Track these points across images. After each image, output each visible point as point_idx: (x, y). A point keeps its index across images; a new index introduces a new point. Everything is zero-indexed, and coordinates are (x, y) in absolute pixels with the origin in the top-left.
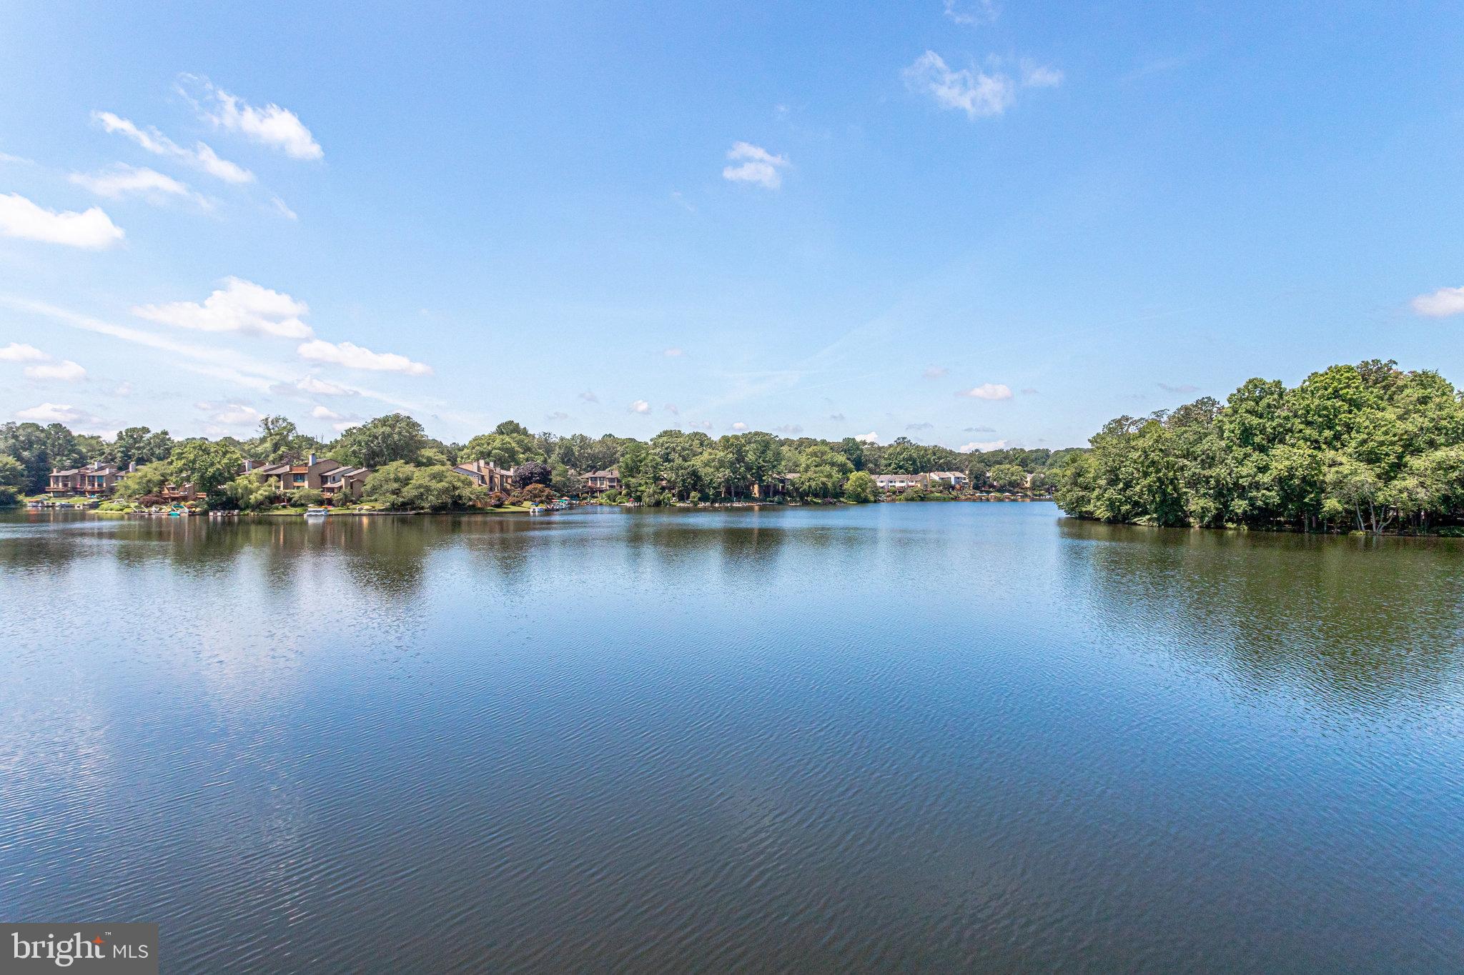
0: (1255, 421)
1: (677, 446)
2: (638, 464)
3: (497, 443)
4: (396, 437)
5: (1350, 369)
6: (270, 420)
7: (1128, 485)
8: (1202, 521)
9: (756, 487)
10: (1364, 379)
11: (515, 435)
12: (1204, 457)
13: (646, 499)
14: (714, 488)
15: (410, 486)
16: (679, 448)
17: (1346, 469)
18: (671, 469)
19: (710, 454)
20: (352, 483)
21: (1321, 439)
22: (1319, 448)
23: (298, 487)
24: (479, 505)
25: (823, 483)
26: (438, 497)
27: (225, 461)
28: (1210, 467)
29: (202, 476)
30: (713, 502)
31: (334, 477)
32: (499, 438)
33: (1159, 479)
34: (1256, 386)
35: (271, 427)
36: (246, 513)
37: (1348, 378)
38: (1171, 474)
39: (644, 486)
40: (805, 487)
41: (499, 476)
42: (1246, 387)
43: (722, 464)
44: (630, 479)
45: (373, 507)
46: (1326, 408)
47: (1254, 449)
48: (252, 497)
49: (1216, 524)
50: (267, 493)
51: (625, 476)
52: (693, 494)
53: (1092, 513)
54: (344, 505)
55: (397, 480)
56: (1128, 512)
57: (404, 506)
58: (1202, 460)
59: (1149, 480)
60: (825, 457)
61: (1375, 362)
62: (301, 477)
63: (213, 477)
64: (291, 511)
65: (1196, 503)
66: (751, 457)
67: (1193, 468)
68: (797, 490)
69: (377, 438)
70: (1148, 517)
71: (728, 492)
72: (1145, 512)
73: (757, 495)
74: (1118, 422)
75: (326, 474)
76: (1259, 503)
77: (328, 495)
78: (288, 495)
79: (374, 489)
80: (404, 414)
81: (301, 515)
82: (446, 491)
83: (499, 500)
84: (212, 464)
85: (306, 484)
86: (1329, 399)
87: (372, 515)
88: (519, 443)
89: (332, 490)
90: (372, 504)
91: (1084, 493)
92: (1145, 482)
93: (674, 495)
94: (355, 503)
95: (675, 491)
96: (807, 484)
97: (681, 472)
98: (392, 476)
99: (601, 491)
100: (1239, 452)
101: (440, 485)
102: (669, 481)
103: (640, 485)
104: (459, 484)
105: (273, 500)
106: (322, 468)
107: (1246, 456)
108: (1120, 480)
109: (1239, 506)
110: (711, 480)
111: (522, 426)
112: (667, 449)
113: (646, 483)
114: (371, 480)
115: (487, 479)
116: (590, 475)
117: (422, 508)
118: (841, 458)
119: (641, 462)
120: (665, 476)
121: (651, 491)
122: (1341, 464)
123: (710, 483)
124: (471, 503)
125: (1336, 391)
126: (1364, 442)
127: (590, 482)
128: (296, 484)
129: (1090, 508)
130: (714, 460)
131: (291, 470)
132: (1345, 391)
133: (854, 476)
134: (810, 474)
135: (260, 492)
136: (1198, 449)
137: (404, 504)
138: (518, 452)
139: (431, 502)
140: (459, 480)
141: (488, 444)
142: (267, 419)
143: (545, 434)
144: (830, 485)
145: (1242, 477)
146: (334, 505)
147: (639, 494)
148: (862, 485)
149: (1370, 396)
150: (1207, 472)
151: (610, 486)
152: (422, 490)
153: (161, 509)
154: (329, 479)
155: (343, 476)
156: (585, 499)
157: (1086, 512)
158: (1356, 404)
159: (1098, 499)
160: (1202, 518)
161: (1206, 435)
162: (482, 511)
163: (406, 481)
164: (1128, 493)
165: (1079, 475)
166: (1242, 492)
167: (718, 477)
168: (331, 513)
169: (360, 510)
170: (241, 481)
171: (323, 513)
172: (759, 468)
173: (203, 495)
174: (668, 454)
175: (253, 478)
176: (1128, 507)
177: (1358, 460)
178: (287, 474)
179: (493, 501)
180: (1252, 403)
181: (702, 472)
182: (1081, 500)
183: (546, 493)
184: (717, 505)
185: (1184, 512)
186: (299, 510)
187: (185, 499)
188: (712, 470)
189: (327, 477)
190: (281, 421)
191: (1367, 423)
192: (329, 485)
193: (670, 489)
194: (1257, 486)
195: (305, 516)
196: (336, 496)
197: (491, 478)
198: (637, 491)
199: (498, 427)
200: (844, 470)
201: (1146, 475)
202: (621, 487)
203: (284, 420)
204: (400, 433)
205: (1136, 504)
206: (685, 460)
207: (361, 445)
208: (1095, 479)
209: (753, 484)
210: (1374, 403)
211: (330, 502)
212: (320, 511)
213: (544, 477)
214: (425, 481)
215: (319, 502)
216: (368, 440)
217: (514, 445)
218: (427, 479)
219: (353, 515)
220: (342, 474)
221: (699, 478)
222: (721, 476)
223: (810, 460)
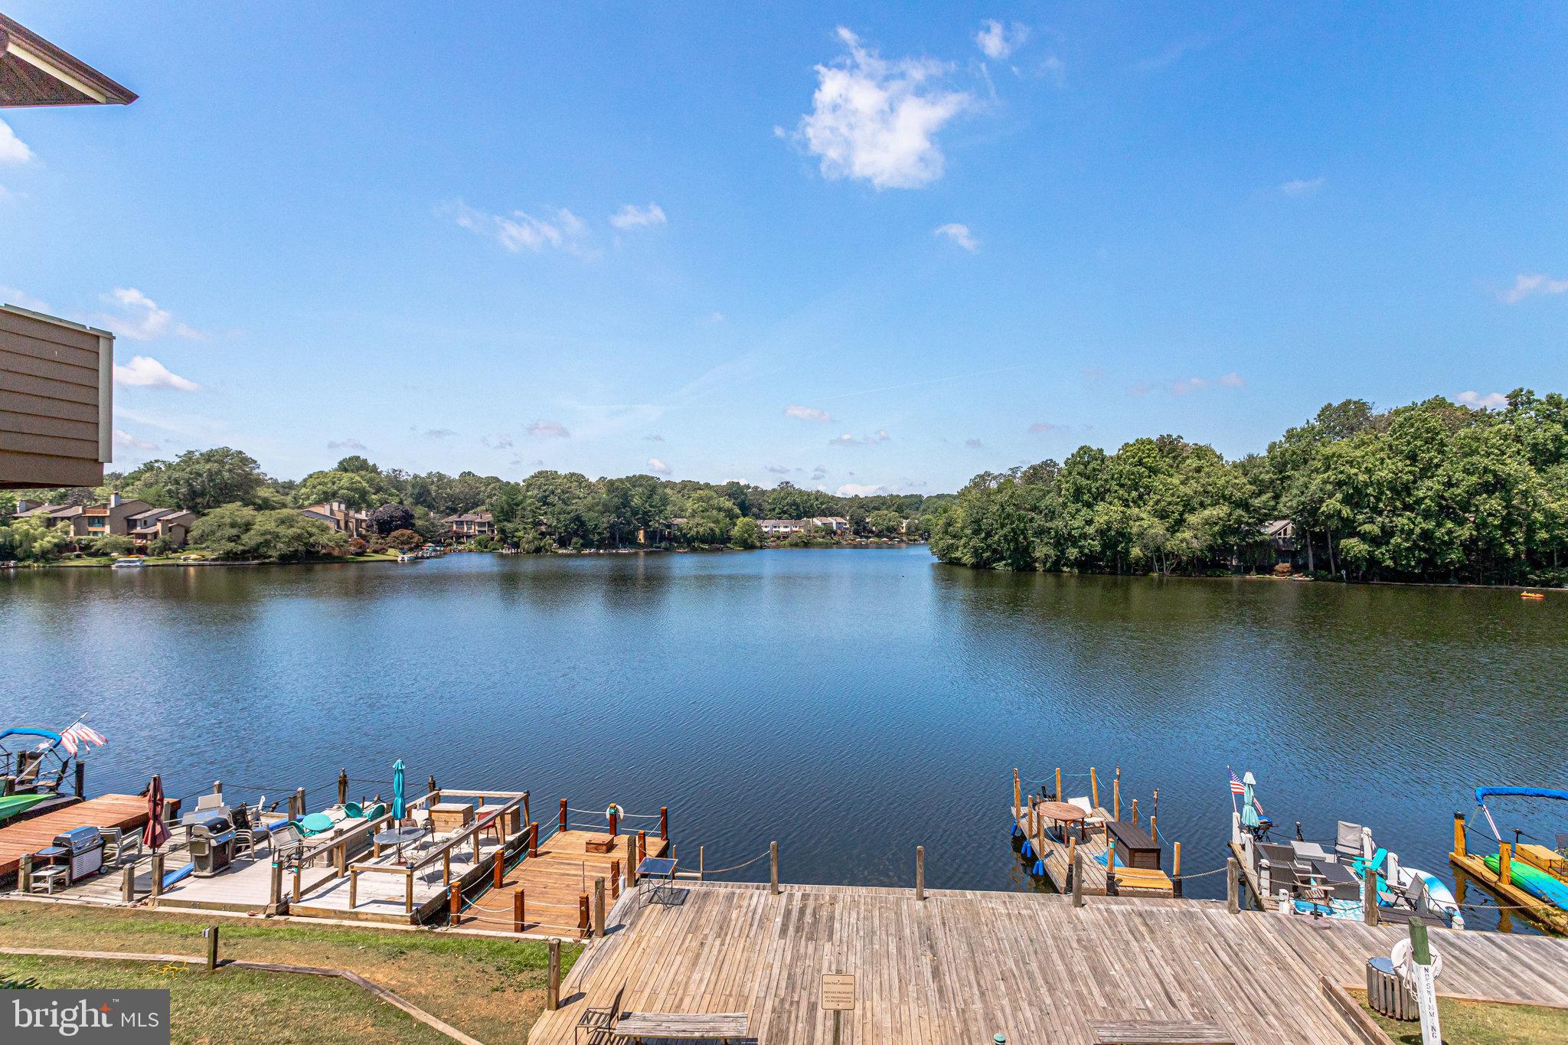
0: (1085, 482)
1: (556, 488)
2: (515, 507)
3: (345, 482)
4: (226, 475)
5: (1150, 442)
7: (989, 535)
8: (1045, 566)
9: (642, 532)
10: (1160, 450)
11: (363, 473)
12: (1047, 511)
13: (524, 546)
14: (599, 534)
15: (252, 532)
16: (559, 491)
17: (1145, 523)
18: (552, 513)
19: (594, 498)
20: (170, 528)
21: (1130, 499)
22: (1127, 506)
23: (95, 533)
24: (336, 553)
25: (712, 529)
26: (288, 544)
28: (1051, 520)
30: (599, 548)
31: (145, 522)
32: (346, 476)
33: (1013, 529)
34: (1085, 453)
36: (26, 564)
37: (1149, 449)
38: (1022, 525)
39: (522, 532)
40: (693, 533)
41: (354, 521)
42: (1078, 452)
43: (606, 508)
44: (505, 523)
45: (203, 556)
46: (1133, 474)
47: (1083, 506)
48: (35, 545)
49: (1055, 569)
50: (55, 540)
51: (499, 521)
52: (575, 540)
53: (960, 559)
54: (162, 553)
55: (233, 525)
56: (988, 558)
57: (244, 555)
58: (1046, 514)
59: (1006, 530)
60: (711, 502)
61: (1169, 436)
62: (101, 521)
64: (91, 561)
65: (1042, 550)
66: (636, 501)
67: (1039, 520)
68: (685, 535)
69: (200, 476)
70: (1004, 562)
71: (612, 537)
72: (1002, 558)
73: (643, 541)
74: (981, 477)
75: (134, 518)
76: (1086, 551)
77: (139, 542)
78: (83, 542)
79: (202, 538)
80: (234, 447)
81: (107, 566)
82: (298, 538)
83: (360, 548)
85: (107, 529)
86: (1135, 466)
87: (203, 565)
88: (370, 481)
89: (144, 536)
90: (201, 553)
91: (953, 541)
92: (1001, 532)
93: (555, 541)
94: (175, 551)
95: (556, 537)
96: (695, 530)
97: (562, 517)
98: (228, 520)
99: (469, 537)
100: (1072, 508)
101: (291, 532)
102: (550, 526)
103: (517, 530)
104: (314, 530)
105: (63, 548)
106: (127, 512)
107: (1078, 511)
108: (982, 530)
109: (1073, 553)
110: (596, 525)
111: (371, 463)
112: (545, 491)
113: (525, 528)
115: (342, 524)
116: (454, 518)
117: (270, 557)
118: (729, 504)
119: (517, 505)
120: (545, 521)
121: (531, 536)
122: (1142, 519)
123: (594, 529)
124: (326, 551)
125: (1140, 460)
126: (1158, 502)
127: (455, 526)
128: (92, 529)
129: (958, 554)
130: (598, 504)
131: (83, 512)
132: (1146, 460)
133: (741, 521)
134: (698, 520)
135: (46, 539)
136: (1042, 505)
137: (244, 552)
138: (369, 492)
139: (280, 550)
140: (313, 525)
141: (334, 483)
143: (395, 471)
144: (717, 530)
145: (1074, 529)
146: (146, 554)
147: (515, 539)
148: (748, 530)
149: (1163, 464)
150: (1048, 525)
151: (479, 531)
152: (269, 537)
154: (138, 523)
155: (158, 520)
156: (450, 544)
157: (955, 558)
158: (1153, 471)
159: (965, 547)
160: (1045, 564)
161: (1049, 492)
162: (341, 560)
163: (247, 527)
164: (989, 541)
165: (949, 524)
166: (1074, 541)
167: (603, 523)
168: (147, 563)
169: (185, 560)
170: (18, 525)
171: (138, 564)
172: (645, 513)
174: (546, 497)
175: (35, 521)
176: (989, 554)
177: (1154, 516)
178: (77, 517)
179: (353, 549)
180: (1082, 467)
181: (585, 517)
182: (952, 548)
183: (416, 540)
184: (601, 551)
185: (1031, 557)
186: (103, 560)
188: (596, 514)
189: (136, 520)
191: (1161, 487)
192: (138, 530)
193: (551, 535)
194: (1084, 536)
195: (114, 567)
196: (149, 544)
197: (346, 523)
198: (514, 536)
199: (341, 463)
200: (732, 516)
201: (1003, 526)
202: (493, 532)
204: (230, 471)
205: (995, 551)
206: (565, 502)
207: (178, 484)
208: (962, 529)
209: (639, 529)
210: (1166, 470)
211: (142, 550)
212: (131, 561)
213: (407, 520)
214: (271, 526)
215: (129, 551)
216: (189, 478)
217: (365, 484)
218: (273, 524)
219: (178, 565)
220: (155, 517)
221: (582, 524)
222: (606, 520)
223: (697, 505)
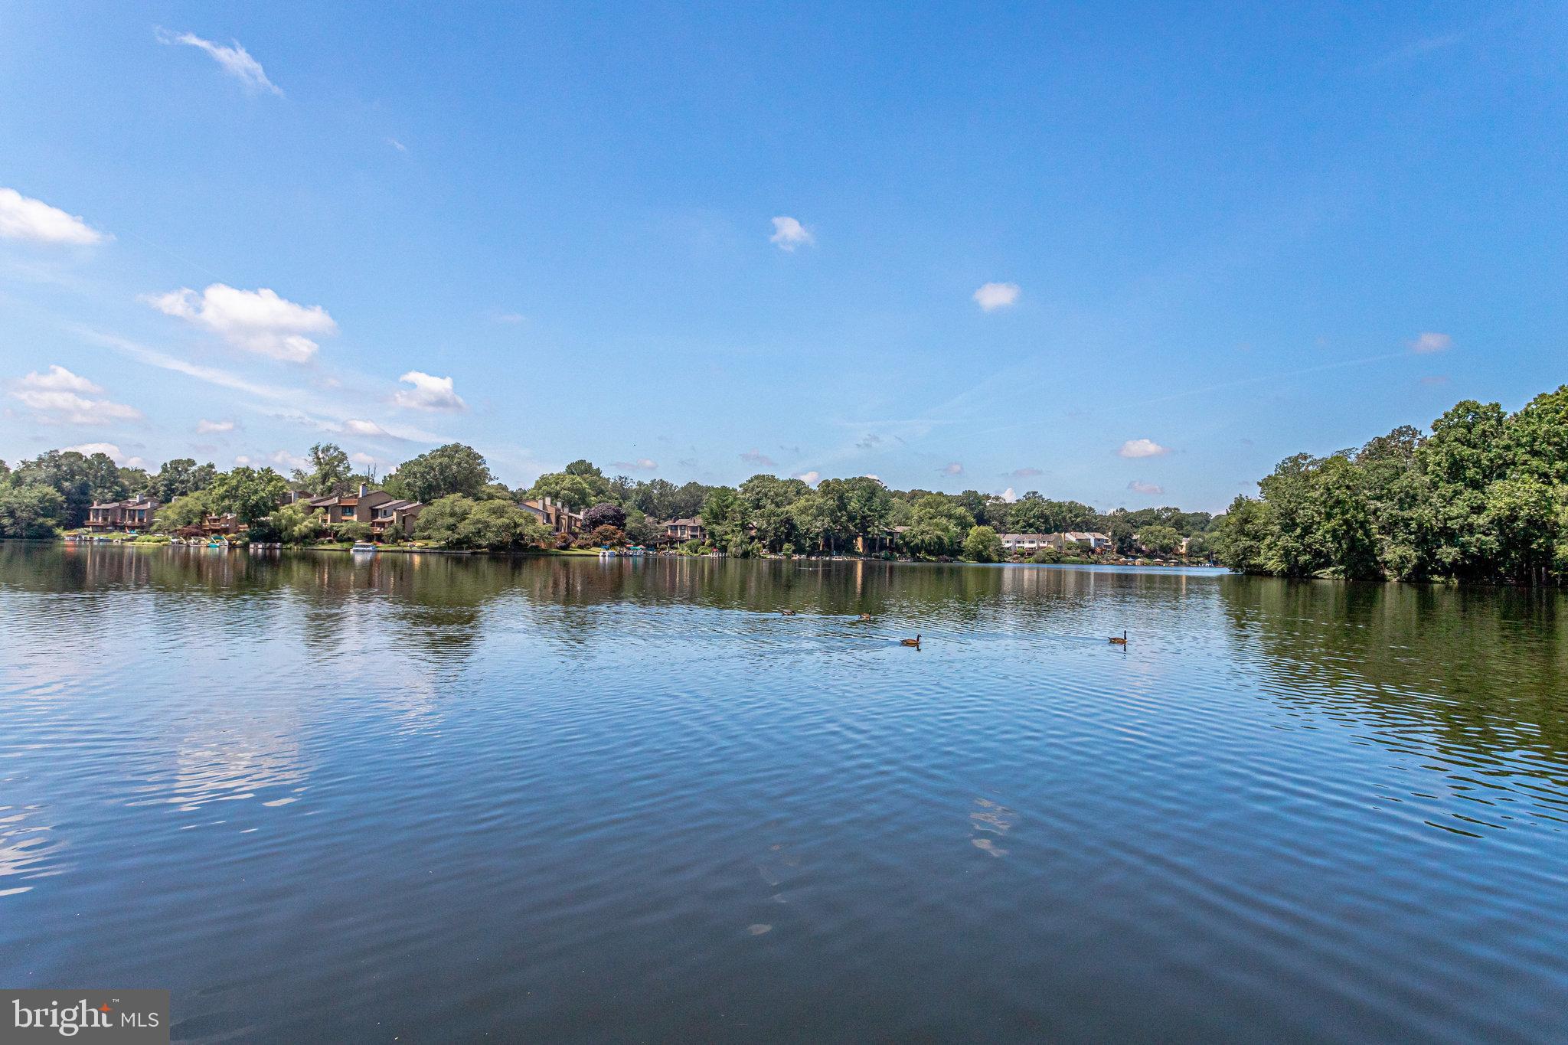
0: (1467, 451)
1: (769, 491)
2: (725, 509)
3: (567, 483)
4: (454, 467)
6: (320, 448)
7: (1307, 530)
8: (1400, 574)
9: (860, 539)
11: (587, 475)
12: (1402, 495)
13: (732, 549)
14: (811, 539)
15: (467, 521)
16: (772, 493)
18: (762, 516)
19: (808, 500)
20: (404, 518)
23: (346, 521)
24: (543, 546)
25: (939, 537)
26: (497, 534)
27: (270, 488)
28: (1410, 507)
29: (243, 505)
30: (810, 555)
31: (385, 511)
32: (569, 477)
33: (1346, 522)
34: (1468, 410)
35: (321, 456)
36: (289, 546)
38: (1362, 515)
39: (731, 535)
40: (918, 541)
41: (566, 517)
42: (1456, 410)
43: (821, 512)
44: (714, 526)
45: (426, 545)
47: (1466, 486)
48: (296, 528)
49: (1418, 578)
50: (312, 525)
51: (709, 523)
52: (786, 546)
53: (1261, 566)
54: (394, 541)
55: (453, 514)
56: (1306, 564)
57: (459, 544)
58: (1400, 500)
59: (1333, 523)
60: (940, 509)
62: (349, 510)
63: (257, 505)
64: (338, 546)
65: (1392, 552)
66: (854, 505)
67: (1387, 509)
68: (907, 544)
69: (434, 470)
70: (1332, 569)
71: (827, 544)
72: (1328, 564)
73: (861, 550)
74: (1295, 460)
75: (377, 507)
76: (1474, 550)
77: (378, 530)
78: (335, 528)
79: (429, 524)
80: (464, 443)
81: (348, 550)
82: (507, 527)
83: (565, 542)
84: (256, 492)
85: (355, 518)
87: (424, 553)
88: (592, 484)
89: (382, 525)
90: (426, 541)
91: (1252, 543)
92: (1328, 526)
93: (764, 547)
94: (406, 540)
95: (767, 542)
96: (920, 537)
97: (773, 519)
98: (448, 510)
99: (682, 542)
100: (1445, 489)
101: (500, 521)
102: (759, 530)
103: (726, 533)
104: (522, 521)
105: (319, 533)
106: (373, 501)
107: (1456, 493)
108: (1297, 525)
109: (1448, 553)
110: (808, 530)
111: (595, 467)
112: (757, 494)
113: (733, 531)
114: (424, 513)
115: (553, 518)
116: (670, 523)
117: (480, 546)
118: (961, 510)
119: (727, 507)
120: (755, 523)
121: (738, 540)
123: (806, 533)
124: (534, 544)
127: (669, 531)
128: (344, 518)
129: (1260, 560)
130: (811, 507)
131: (340, 501)
133: (974, 531)
134: (923, 526)
135: (305, 523)
136: (1395, 487)
137: (459, 542)
138: (589, 493)
139: (489, 539)
140: (521, 516)
141: (557, 484)
142: (317, 448)
143: (621, 478)
144: (946, 540)
145: (1451, 519)
146: (383, 542)
147: (724, 543)
148: (985, 541)
150: (1407, 514)
151: (692, 536)
152: (480, 526)
153: (199, 541)
154: (380, 513)
155: (395, 510)
156: (663, 549)
157: (1255, 566)
159: (1270, 549)
160: (1399, 569)
161: (1404, 470)
162: (546, 554)
163: (463, 516)
164: (1308, 540)
165: (1246, 521)
166: (1450, 536)
167: (816, 527)
168: (380, 549)
169: (411, 547)
170: (285, 511)
171: (371, 548)
172: (864, 518)
173: (244, 527)
174: (759, 500)
175: (298, 507)
176: (1307, 557)
178: (335, 506)
179: (559, 543)
180: (1464, 431)
181: (797, 520)
182: (1249, 551)
183: (617, 536)
184: (813, 558)
185: (1377, 563)
186: (345, 545)
187: (226, 531)
188: (809, 518)
189: (377, 510)
190: (332, 451)
192: (379, 519)
193: (761, 539)
194: (1471, 529)
195: (352, 552)
196: (387, 532)
197: (558, 518)
198: (722, 540)
199: (568, 467)
200: (965, 525)
201: (1329, 517)
202: (704, 536)
203: (336, 449)
204: (459, 464)
205: (1318, 554)
206: (778, 506)
207: (416, 478)
208: (1266, 524)
209: (856, 537)
211: (379, 538)
212: (368, 546)
213: (619, 519)
214: (484, 516)
215: (369, 538)
216: (425, 472)
217: (585, 485)
218: (486, 514)
219: (404, 552)
220: (394, 507)
221: (793, 527)
222: (819, 525)
223: (924, 511)
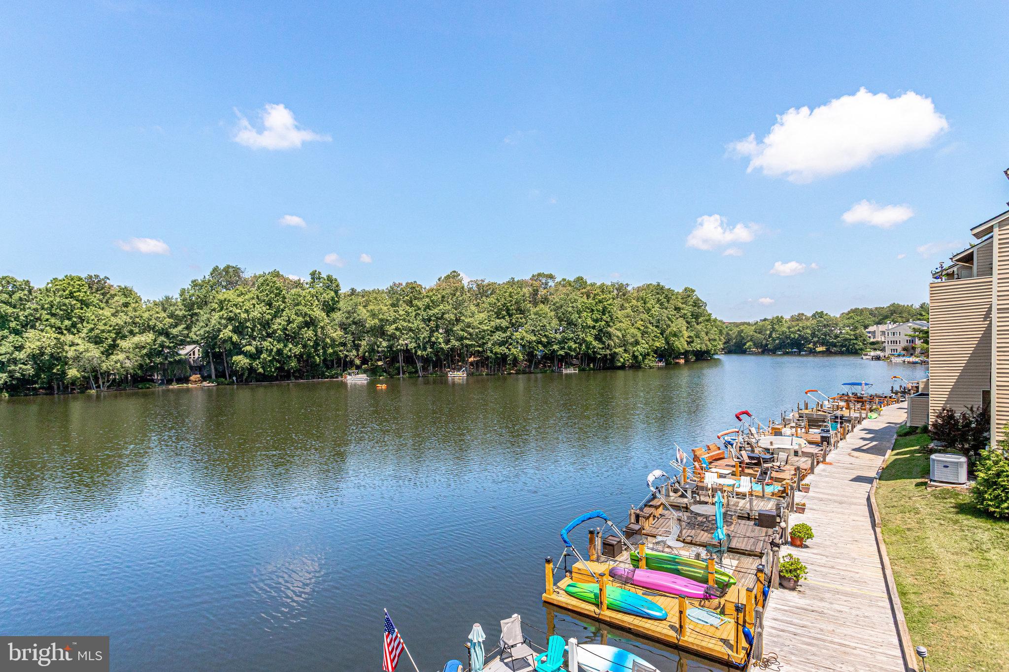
5: (80, 279)
10: (90, 287)
17: (81, 348)
21: (63, 327)
22: (62, 333)
37: (79, 285)
46: (65, 305)
61: (97, 276)
86: (66, 298)
122: (78, 344)
125: (71, 293)
126: (92, 330)
132: (78, 294)
149: (95, 298)
158: (85, 304)
177: (89, 341)
191: (93, 317)
210: (97, 303)
